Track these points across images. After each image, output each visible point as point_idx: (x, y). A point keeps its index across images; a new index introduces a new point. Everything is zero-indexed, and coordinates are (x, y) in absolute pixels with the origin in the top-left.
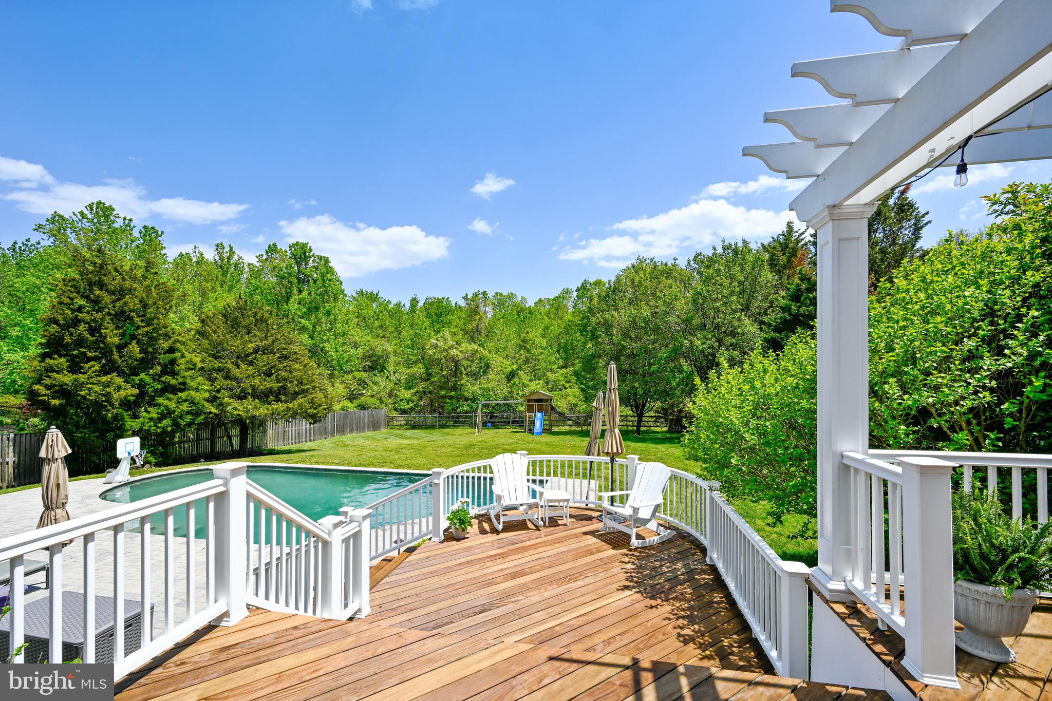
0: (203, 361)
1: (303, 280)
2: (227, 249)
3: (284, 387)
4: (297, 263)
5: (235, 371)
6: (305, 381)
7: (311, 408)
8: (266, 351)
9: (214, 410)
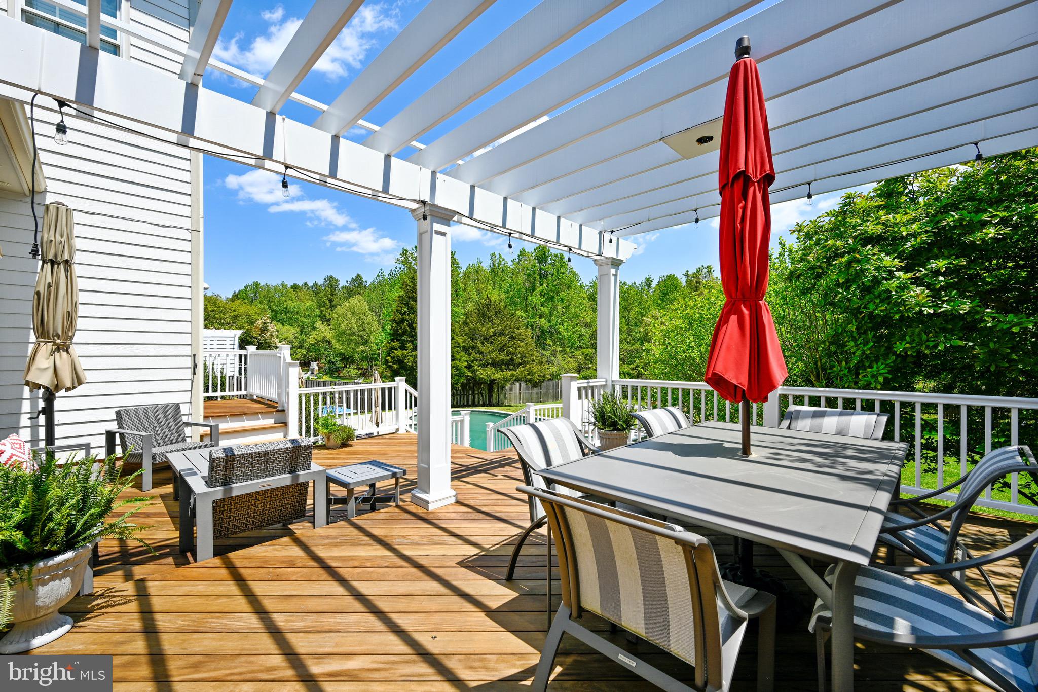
0: (465, 342)
1: (543, 276)
2: (498, 257)
3: (512, 360)
4: (539, 262)
5: (483, 350)
6: (527, 355)
7: (528, 375)
8: (501, 334)
9: (469, 374)
